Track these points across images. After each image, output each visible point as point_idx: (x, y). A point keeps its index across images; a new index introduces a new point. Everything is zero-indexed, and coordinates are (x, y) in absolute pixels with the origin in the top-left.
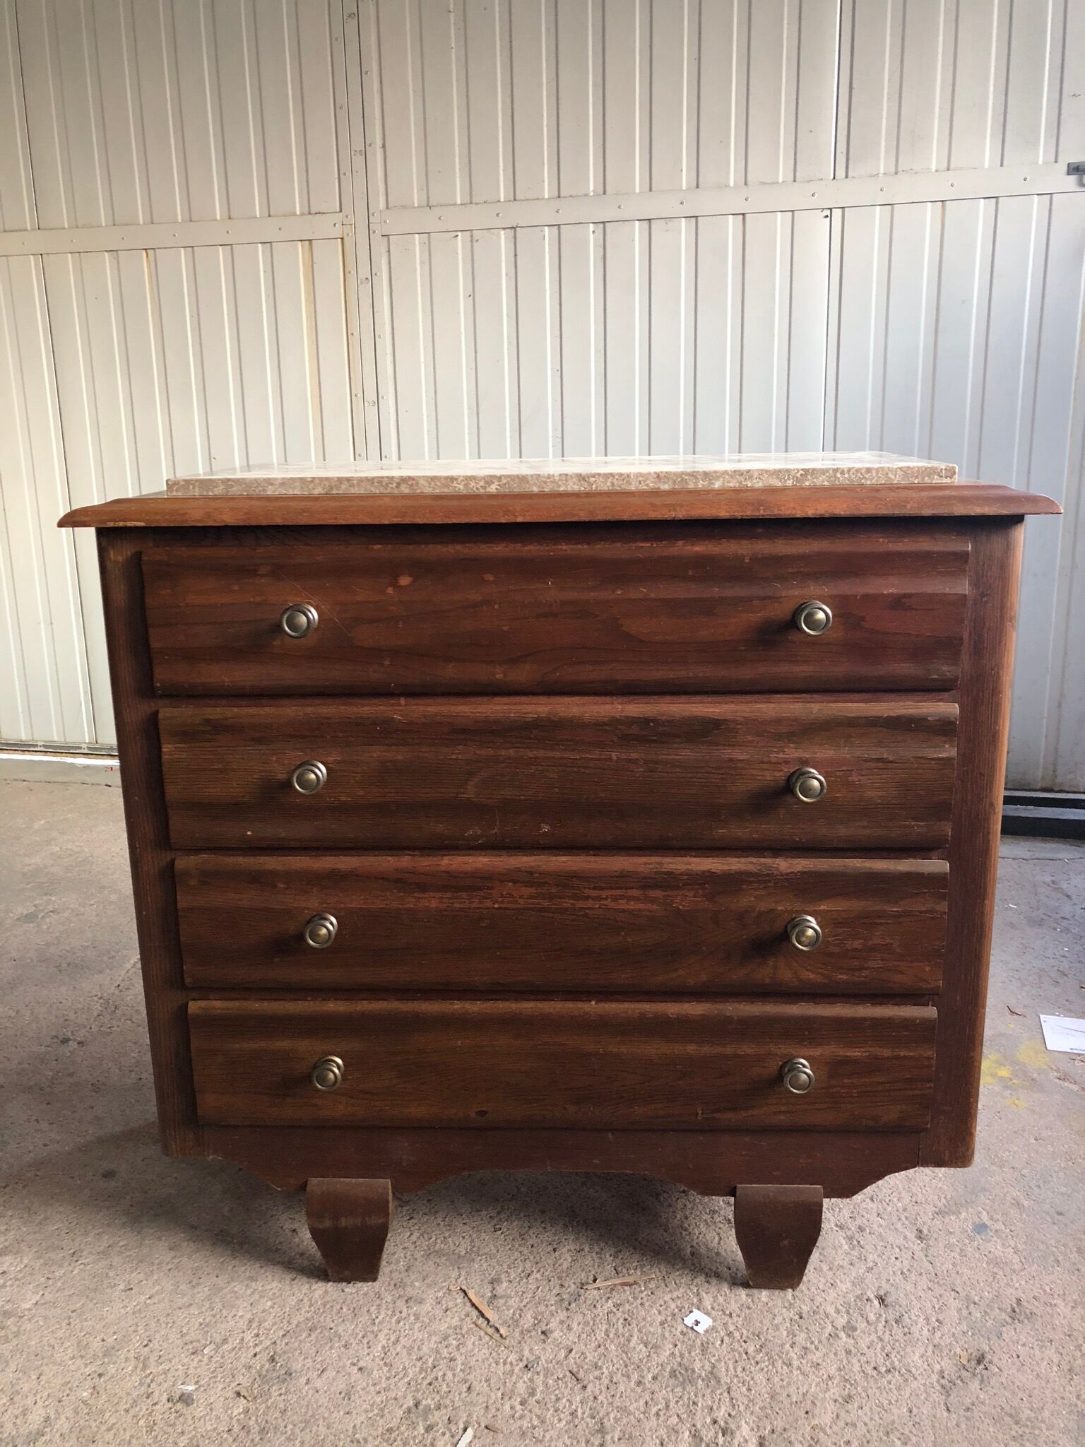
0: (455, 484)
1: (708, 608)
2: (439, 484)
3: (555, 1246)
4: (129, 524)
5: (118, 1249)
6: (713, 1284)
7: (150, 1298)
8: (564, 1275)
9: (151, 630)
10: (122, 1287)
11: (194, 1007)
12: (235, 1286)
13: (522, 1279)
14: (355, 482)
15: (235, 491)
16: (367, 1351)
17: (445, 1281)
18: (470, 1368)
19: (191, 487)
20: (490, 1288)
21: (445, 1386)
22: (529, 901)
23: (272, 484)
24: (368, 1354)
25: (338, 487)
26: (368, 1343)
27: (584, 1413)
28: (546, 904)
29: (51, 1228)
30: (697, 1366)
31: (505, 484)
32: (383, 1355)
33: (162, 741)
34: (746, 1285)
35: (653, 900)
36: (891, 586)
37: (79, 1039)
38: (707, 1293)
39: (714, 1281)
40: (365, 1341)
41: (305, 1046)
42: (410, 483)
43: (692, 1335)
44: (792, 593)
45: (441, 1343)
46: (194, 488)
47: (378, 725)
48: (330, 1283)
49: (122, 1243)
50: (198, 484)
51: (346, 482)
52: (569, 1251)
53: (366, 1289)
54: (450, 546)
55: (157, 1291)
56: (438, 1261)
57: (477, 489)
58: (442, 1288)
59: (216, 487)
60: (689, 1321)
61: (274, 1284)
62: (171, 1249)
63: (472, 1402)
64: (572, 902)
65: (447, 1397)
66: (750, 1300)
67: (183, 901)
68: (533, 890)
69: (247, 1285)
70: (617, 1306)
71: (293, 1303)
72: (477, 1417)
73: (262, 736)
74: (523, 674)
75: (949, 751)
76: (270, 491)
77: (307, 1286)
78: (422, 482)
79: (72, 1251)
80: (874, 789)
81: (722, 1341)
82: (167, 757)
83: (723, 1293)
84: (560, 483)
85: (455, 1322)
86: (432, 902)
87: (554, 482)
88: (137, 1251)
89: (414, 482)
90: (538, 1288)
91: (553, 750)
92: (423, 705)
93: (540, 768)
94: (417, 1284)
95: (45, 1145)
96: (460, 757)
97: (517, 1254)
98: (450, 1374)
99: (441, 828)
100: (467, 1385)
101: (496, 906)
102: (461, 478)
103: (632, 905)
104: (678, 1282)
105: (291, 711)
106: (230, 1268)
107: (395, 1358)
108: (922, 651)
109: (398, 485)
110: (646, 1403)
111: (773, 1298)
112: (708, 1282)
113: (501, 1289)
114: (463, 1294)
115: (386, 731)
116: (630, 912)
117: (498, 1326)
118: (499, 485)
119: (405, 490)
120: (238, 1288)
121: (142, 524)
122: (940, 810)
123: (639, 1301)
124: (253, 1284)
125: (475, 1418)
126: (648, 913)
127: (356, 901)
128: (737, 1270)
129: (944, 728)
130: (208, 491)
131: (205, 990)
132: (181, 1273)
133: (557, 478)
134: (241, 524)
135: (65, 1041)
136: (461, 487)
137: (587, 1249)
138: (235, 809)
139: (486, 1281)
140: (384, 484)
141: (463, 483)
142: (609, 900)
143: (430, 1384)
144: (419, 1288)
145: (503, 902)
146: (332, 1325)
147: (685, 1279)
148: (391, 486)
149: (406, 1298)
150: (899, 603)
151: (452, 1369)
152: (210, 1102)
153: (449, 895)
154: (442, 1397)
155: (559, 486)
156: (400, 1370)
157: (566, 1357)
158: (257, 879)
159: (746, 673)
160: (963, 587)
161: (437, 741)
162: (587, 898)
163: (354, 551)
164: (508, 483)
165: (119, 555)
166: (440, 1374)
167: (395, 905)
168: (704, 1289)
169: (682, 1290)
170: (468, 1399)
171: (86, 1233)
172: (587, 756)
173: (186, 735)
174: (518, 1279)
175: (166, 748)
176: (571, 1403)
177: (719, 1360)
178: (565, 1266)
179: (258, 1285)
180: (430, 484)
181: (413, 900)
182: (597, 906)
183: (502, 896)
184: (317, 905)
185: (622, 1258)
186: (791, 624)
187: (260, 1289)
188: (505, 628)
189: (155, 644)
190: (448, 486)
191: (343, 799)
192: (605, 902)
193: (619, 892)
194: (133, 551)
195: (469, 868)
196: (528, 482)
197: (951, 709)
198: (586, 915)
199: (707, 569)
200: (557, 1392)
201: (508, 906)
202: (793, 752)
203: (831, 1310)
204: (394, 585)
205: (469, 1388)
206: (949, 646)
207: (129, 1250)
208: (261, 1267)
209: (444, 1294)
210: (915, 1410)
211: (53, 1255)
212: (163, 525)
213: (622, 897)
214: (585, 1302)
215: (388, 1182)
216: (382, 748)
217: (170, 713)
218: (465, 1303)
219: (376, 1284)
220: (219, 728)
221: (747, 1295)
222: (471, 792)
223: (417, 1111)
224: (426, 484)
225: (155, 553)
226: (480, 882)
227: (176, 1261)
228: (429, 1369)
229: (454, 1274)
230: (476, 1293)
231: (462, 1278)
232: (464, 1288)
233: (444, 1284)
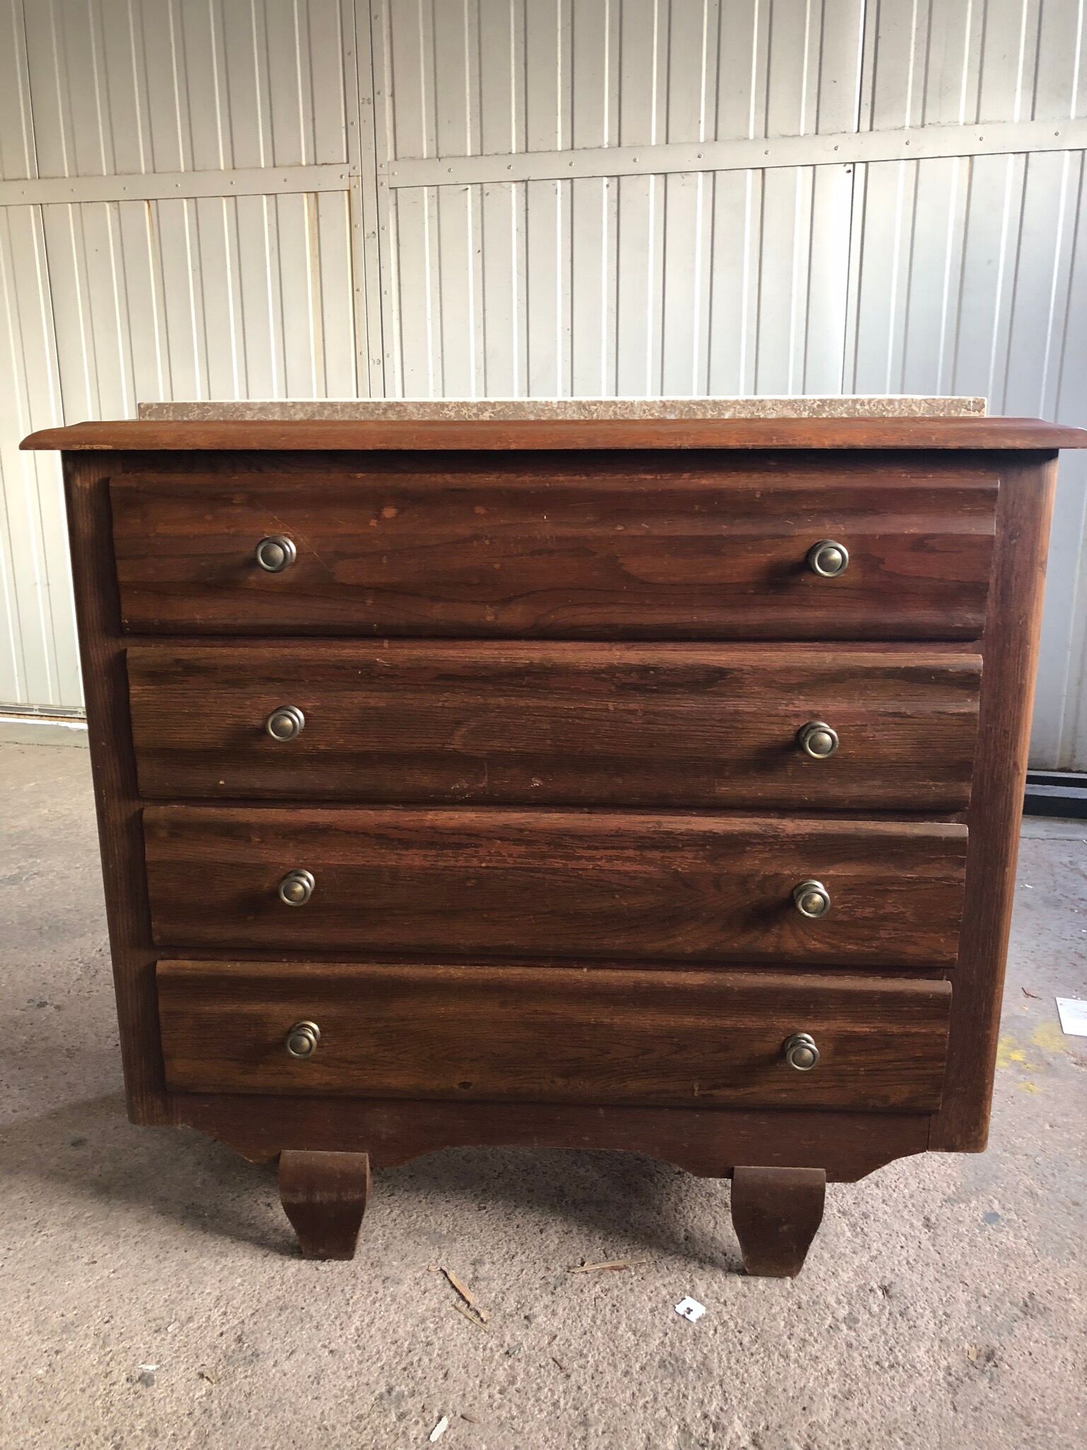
0: (446, 411)
1: (712, 547)
2: (429, 411)
3: (542, 1227)
4: (95, 447)
5: (84, 1220)
6: (707, 1270)
7: (113, 1272)
8: (550, 1257)
9: (118, 562)
10: (85, 1260)
11: (162, 966)
12: (204, 1262)
13: (505, 1260)
14: (339, 407)
15: (211, 415)
16: (339, 1333)
17: (424, 1261)
18: (448, 1353)
19: (165, 411)
20: (472, 1270)
21: (420, 1371)
22: (519, 860)
23: (250, 409)
24: (341, 1336)
25: (321, 414)
26: (341, 1324)
27: (566, 1404)
28: (536, 863)
29: (15, 1197)
30: (688, 1357)
31: (500, 411)
32: (356, 1338)
33: (130, 682)
34: (742, 1272)
35: (651, 862)
36: (913, 525)
37: (55, 1003)
38: (701, 1280)
39: (708, 1267)
40: (338, 1323)
41: (279, 1011)
42: (397, 409)
43: (683, 1323)
44: (808, 531)
45: (418, 1326)
46: (167, 412)
47: (361, 669)
48: (304, 1261)
49: (87, 1215)
50: (172, 408)
51: (329, 408)
52: (556, 1232)
53: (341, 1267)
54: (439, 476)
55: (121, 1266)
56: (418, 1240)
57: (470, 416)
58: (421, 1268)
59: (192, 412)
60: (681, 1309)
61: (245, 1261)
62: (139, 1221)
63: (448, 1390)
64: (564, 862)
65: (422, 1384)
66: (746, 1288)
67: (153, 853)
68: (522, 849)
69: (216, 1261)
70: (606, 1291)
71: (264, 1280)
72: (454, 1406)
73: (236, 678)
74: (515, 616)
75: (972, 706)
76: (248, 417)
77: (280, 1263)
78: (410, 408)
79: (35, 1222)
80: (891, 743)
81: (716, 1331)
82: (135, 699)
83: (718, 1280)
84: (558, 411)
85: (434, 1304)
86: (415, 859)
87: (551, 410)
88: (102, 1222)
89: (402, 409)
90: (523, 1270)
91: (546, 699)
92: (408, 648)
93: (532, 718)
94: (395, 1263)
95: (14, 1111)
96: (446, 704)
97: (502, 1235)
98: (426, 1360)
99: (425, 780)
100: (444, 1371)
101: (483, 865)
102: (453, 405)
103: (628, 867)
104: (670, 1267)
105: (266, 652)
106: (200, 1242)
107: (368, 1341)
108: (946, 596)
109: (385, 411)
110: (633, 1394)
111: (770, 1286)
112: (702, 1268)
113: (484, 1270)
114: (443, 1275)
115: (368, 675)
116: (626, 873)
117: (479, 1309)
118: (493, 413)
119: (392, 416)
120: (206, 1262)
121: (110, 447)
122: (961, 770)
123: (629, 1287)
124: (223, 1260)
125: (451, 1406)
126: (646, 876)
127: (335, 858)
128: (734, 1256)
129: (966, 681)
130: (182, 416)
131: (174, 949)
132: (148, 1247)
133: (556, 406)
134: (216, 448)
135: (42, 1005)
136: (452, 414)
137: (575, 1231)
138: (206, 756)
139: (468, 1262)
140: (370, 409)
141: (454, 410)
142: (604, 861)
143: (405, 1369)
144: (397, 1268)
145: (490, 861)
146: (304, 1305)
147: (678, 1264)
148: (377, 412)
149: (383, 1278)
150: (919, 544)
151: (428, 1354)
152: (180, 1068)
153: (433, 852)
154: (417, 1384)
155: (557, 415)
156: (374, 1353)
157: (549, 1343)
158: (233, 832)
159: (755, 617)
160: (989, 527)
161: (422, 688)
162: (581, 858)
163: (335, 480)
164: (502, 410)
165: (84, 483)
166: (416, 1358)
167: (376, 862)
168: (698, 1275)
169: (674, 1276)
170: (444, 1386)
171: (51, 1203)
172: (583, 705)
173: (156, 675)
174: (501, 1261)
175: (134, 689)
176: (553, 1394)
177: (712, 1351)
178: (552, 1247)
179: (228, 1262)
180: (419, 410)
181: (395, 857)
182: (591, 866)
183: (490, 854)
184: (293, 860)
185: (612, 1242)
186: (805, 566)
187: (230, 1265)
188: (497, 566)
189: (122, 578)
190: (437, 413)
191: (322, 747)
192: (599, 863)
193: (614, 852)
194: (101, 477)
195: (452, 824)
196: (524, 410)
197: (973, 660)
198: (579, 876)
199: (716, 504)
200: (539, 1381)
201: (496, 865)
202: (802, 704)
203: (832, 1300)
204: (378, 517)
205: (446, 1375)
206: (974, 592)
207: (95, 1221)
208: (233, 1242)
209: (423, 1274)
210: (919, 1409)
211: (15, 1225)
212: (132, 448)
213: (618, 858)
214: (571, 1286)
215: (366, 1156)
216: (364, 694)
217: (137, 652)
218: (444, 1285)
219: (352, 1262)
220: (190, 669)
221: (743, 1282)
222: (457, 743)
223: (398, 1081)
224: (415, 410)
225: (122, 480)
226: (469, 838)
227: (144, 1234)
228: (404, 1354)
229: (434, 1254)
230: (457, 1275)
231: (442, 1258)
232: (444, 1268)
233: (423, 1264)
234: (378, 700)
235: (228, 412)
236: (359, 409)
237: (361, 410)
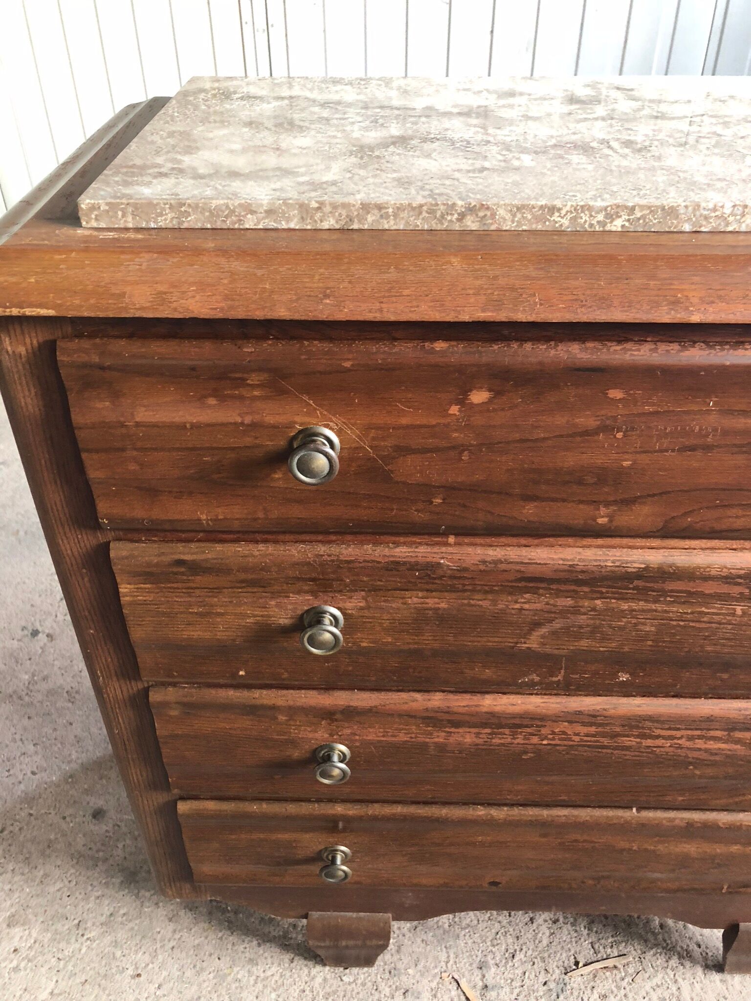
0: (556, 217)
2: (529, 217)
3: (532, 915)
4: (28, 312)
5: (120, 919)
6: (687, 967)
7: (159, 988)
8: (546, 955)
9: (84, 455)
10: (130, 972)
11: (183, 807)
12: (238, 973)
13: (507, 963)
14: (390, 210)
15: (192, 221)
17: (436, 967)
19: (120, 213)
20: (480, 976)
22: (585, 738)
25: (361, 219)
28: (606, 741)
29: (52, 889)
31: (639, 219)
33: (118, 580)
34: (719, 967)
35: (738, 741)
37: (47, 631)
38: (684, 979)
39: (688, 964)
41: (307, 839)
42: (481, 214)
47: (417, 570)
48: (327, 968)
49: (122, 912)
50: (130, 209)
51: (376, 211)
52: (545, 921)
53: (362, 976)
55: (164, 979)
56: (425, 938)
57: (591, 225)
58: (435, 976)
59: (161, 215)
61: (274, 969)
62: (170, 920)
64: (638, 740)
66: (724, 988)
67: (164, 729)
68: (593, 730)
69: (249, 971)
73: (257, 577)
74: (638, 518)
76: (250, 223)
77: (306, 970)
78: (501, 212)
79: (76, 922)
82: (127, 599)
83: (698, 979)
84: (731, 219)
87: (722, 217)
88: (137, 922)
89: (489, 213)
90: (525, 973)
91: (656, 601)
92: (482, 545)
93: (634, 621)
94: (410, 971)
95: (33, 773)
96: (526, 606)
97: (497, 925)
101: (545, 742)
102: (568, 209)
103: (712, 745)
104: (654, 965)
106: (230, 946)
109: (462, 217)
111: (745, 984)
112: (682, 965)
113: (491, 974)
114: (455, 984)
115: (428, 577)
116: (706, 751)
118: (629, 220)
119: (471, 224)
120: (242, 974)
121: (51, 313)
123: (623, 992)
124: (254, 969)
126: (729, 753)
127: (373, 734)
128: (707, 948)
132: (184, 954)
133: (728, 210)
135: (35, 633)
136: (565, 222)
137: (561, 919)
139: (475, 966)
140: (438, 214)
141: (569, 216)
142: (684, 740)
144: (414, 976)
145: (553, 739)
147: (660, 961)
148: (449, 218)
149: (403, 991)
153: (488, 731)
155: (728, 224)
161: (496, 588)
162: (658, 737)
164: (643, 217)
167: (421, 739)
168: (680, 973)
169: (660, 976)
171: (86, 898)
172: (703, 609)
173: (152, 575)
174: (504, 961)
175: (124, 589)
178: (545, 942)
179: (258, 971)
180: (514, 216)
181: (444, 734)
182: (669, 744)
183: (553, 733)
184: (326, 736)
185: (596, 932)
187: (262, 975)
189: (94, 474)
190: (537, 219)
191: (364, 644)
192: (679, 742)
193: (698, 733)
194: (41, 340)
195: (517, 709)
196: (677, 217)
198: (653, 752)
201: (559, 742)
204: (462, 401)
207: (131, 921)
208: (259, 945)
209: (438, 983)
211: (59, 926)
212: (86, 314)
213: (700, 737)
214: (572, 993)
215: (390, 915)
216: (420, 594)
217: (125, 549)
218: (459, 996)
219: (373, 970)
220: (195, 568)
221: (721, 981)
222: (533, 642)
223: (427, 880)
224: (508, 216)
226: (528, 721)
227: (177, 936)
229: (443, 956)
230: (469, 982)
231: (451, 962)
232: (456, 977)
233: (436, 971)
234: (440, 603)
236: (421, 213)
237: (424, 214)
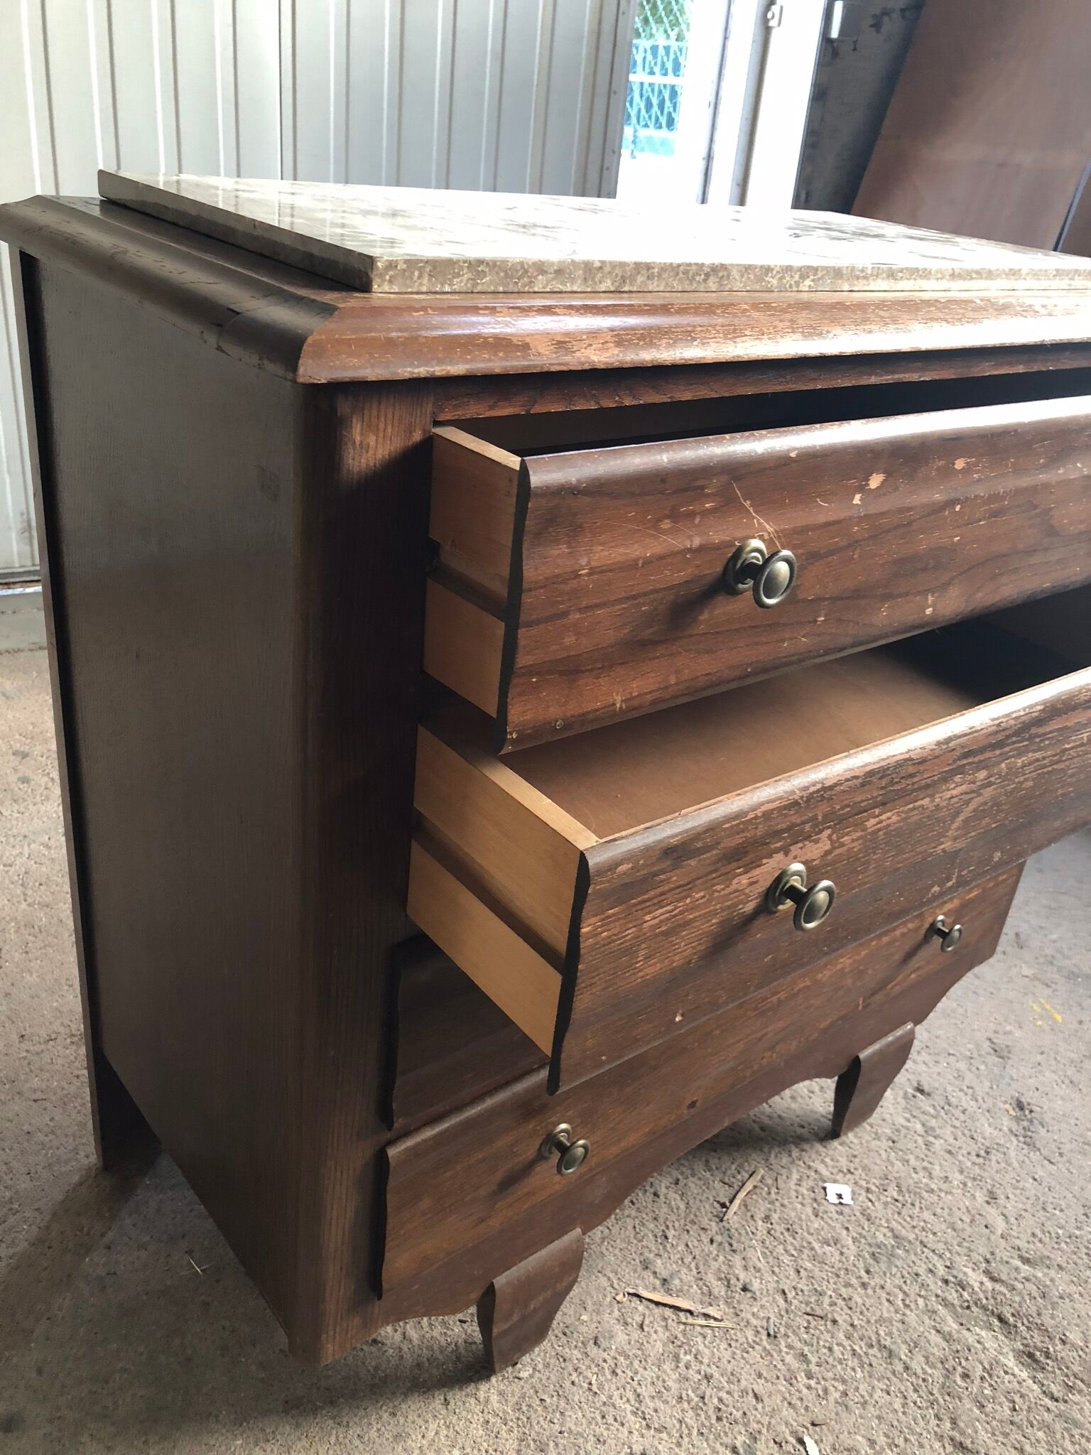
3: (652, 1190)
6: (809, 1149)
8: (692, 1216)
13: (665, 1247)
16: (625, 1431)
17: (605, 1296)
18: (732, 1374)
20: (652, 1275)
21: (734, 1412)
23: (543, 272)
24: (630, 1432)
26: (616, 1420)
27: (861, 1348)
30: (880, 1238)
31: (820, 279)
32: (644, 1423)
34: (832, 1136)
38: (813, 1162)
39: (806, 1147)
40: (610, 1420)
43: (846, 1210)
45: (678, 1367)
48: (494, 1379)
52: (668, 1187)
53: (540, 1359)
58: (610, 1305)
60: (832, 1198)
61: (433, 1426)
63: (774, 1409)
65: (749, 1421)
66: (848, 1149)
69: (404, 1450)
70: (767, 1218)
71: (481, 1432)
72: (796, 1421)
77: (471, 1400)
81: (870, 1201)
83: (823, 1154)
85: (664, 1335)
90: (687, 1245)
94: (584, 1317)
97: (628, 1220)
98: (724, 1396)
100: (751, 1394)
104: (783, 1165)
106: (356, 1442)
107: (659, 1417)
110: (888, 1300)
112: (803, 1150)
113: (660, 1267)
114: (635, 1298)
117: (703, 1311)
118: (813, 281)
123: (777, 1204)
125: (795, 1424)
137: (680, 1177)
139: (639, 1269)
141: (777, 276)
143: (719, 1419)
144: (592, 1320)
146: (557, 1428)
147: (784, 1158)
149: (592, 1342)
151: (720, 1389)
154: (746, 1425)
156: (678, 1426)
157: (786, 1301)
166: (715, 1401)
168: (807, 1158)
169: (794, 1171)
170: (767, 1409)
174: (661, 1247)
176: (844, 1347)
177: (888, 1221)
178: (682, 1206)
179: (415, 1441)
185: (717, 1168)
187: (425, 1443)
200: (822, 1343)
203: (903, 1121)
205: (756, 1396)
209: (620, 1310)
210: (1036, 1177)
214: (740, 1234)
215: (577, 1232)
218: (648, 1307)
221: (841, 1145)
228: (701, 1404)
229: (604, 1282)
230: (646, 1287)
231: (615, 1282)
232: (632, 1291)
233: (608, 1299)
235: (511, 277)
236: (678, 274)
237: (681, 275)
